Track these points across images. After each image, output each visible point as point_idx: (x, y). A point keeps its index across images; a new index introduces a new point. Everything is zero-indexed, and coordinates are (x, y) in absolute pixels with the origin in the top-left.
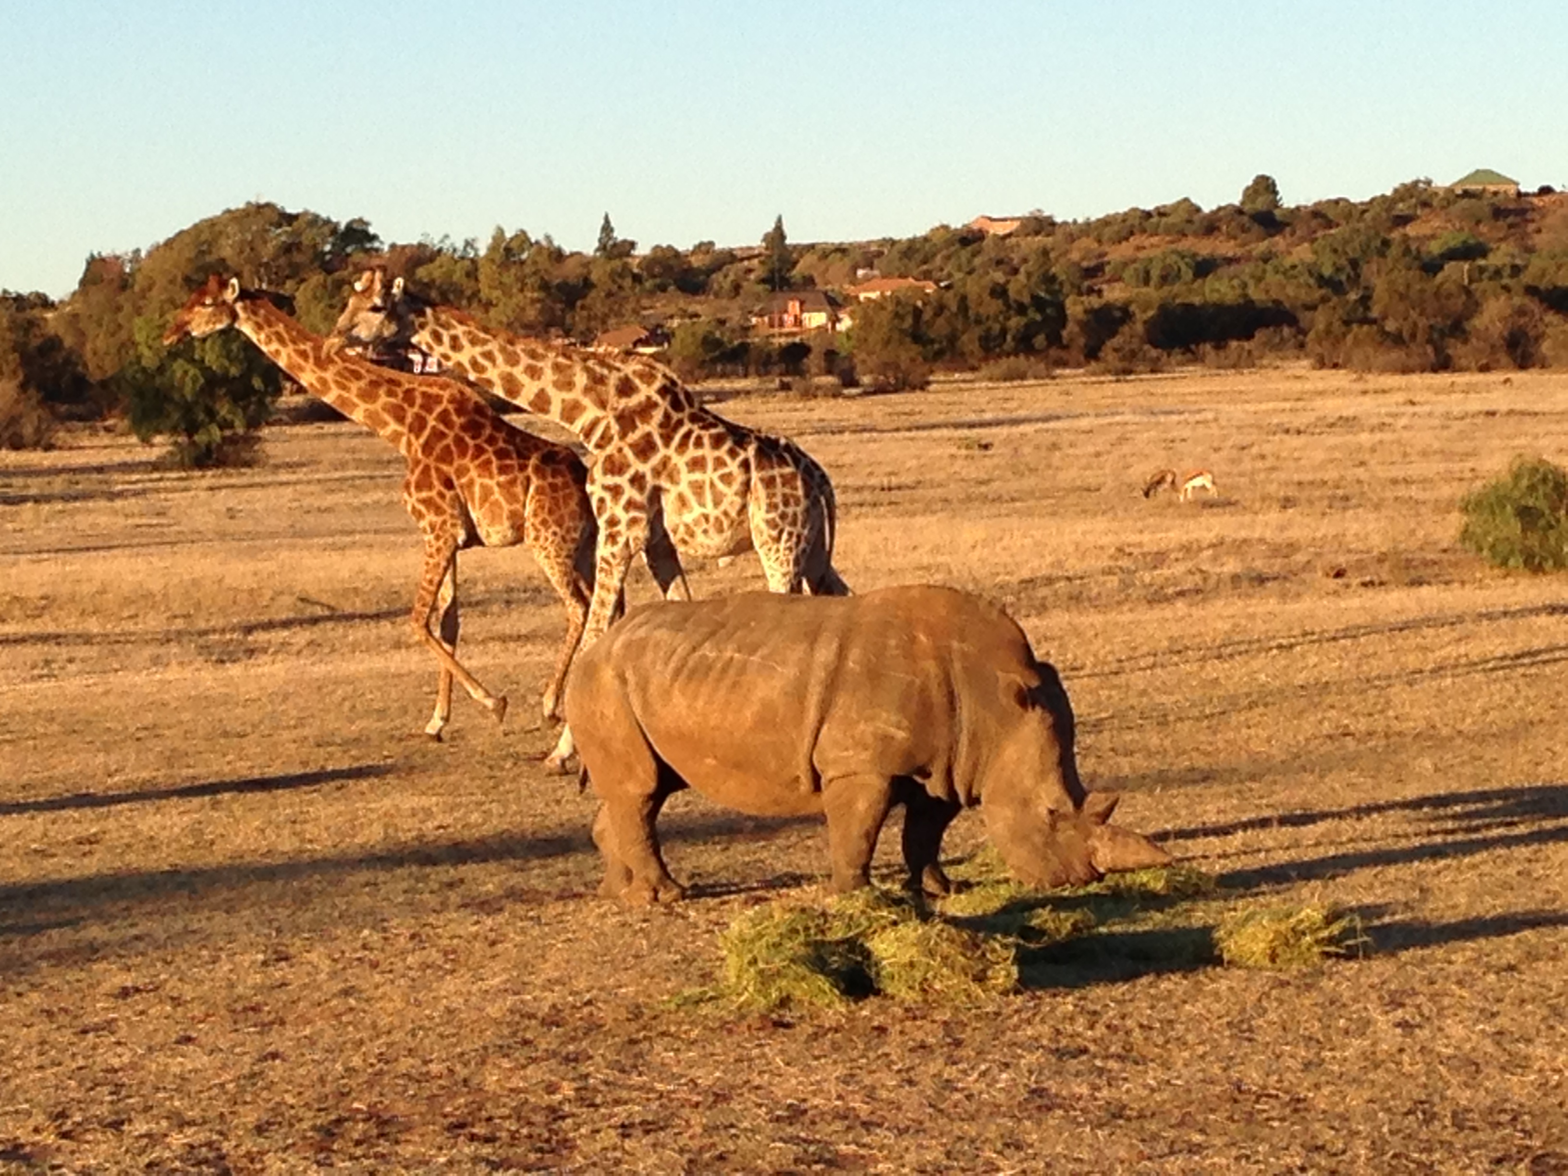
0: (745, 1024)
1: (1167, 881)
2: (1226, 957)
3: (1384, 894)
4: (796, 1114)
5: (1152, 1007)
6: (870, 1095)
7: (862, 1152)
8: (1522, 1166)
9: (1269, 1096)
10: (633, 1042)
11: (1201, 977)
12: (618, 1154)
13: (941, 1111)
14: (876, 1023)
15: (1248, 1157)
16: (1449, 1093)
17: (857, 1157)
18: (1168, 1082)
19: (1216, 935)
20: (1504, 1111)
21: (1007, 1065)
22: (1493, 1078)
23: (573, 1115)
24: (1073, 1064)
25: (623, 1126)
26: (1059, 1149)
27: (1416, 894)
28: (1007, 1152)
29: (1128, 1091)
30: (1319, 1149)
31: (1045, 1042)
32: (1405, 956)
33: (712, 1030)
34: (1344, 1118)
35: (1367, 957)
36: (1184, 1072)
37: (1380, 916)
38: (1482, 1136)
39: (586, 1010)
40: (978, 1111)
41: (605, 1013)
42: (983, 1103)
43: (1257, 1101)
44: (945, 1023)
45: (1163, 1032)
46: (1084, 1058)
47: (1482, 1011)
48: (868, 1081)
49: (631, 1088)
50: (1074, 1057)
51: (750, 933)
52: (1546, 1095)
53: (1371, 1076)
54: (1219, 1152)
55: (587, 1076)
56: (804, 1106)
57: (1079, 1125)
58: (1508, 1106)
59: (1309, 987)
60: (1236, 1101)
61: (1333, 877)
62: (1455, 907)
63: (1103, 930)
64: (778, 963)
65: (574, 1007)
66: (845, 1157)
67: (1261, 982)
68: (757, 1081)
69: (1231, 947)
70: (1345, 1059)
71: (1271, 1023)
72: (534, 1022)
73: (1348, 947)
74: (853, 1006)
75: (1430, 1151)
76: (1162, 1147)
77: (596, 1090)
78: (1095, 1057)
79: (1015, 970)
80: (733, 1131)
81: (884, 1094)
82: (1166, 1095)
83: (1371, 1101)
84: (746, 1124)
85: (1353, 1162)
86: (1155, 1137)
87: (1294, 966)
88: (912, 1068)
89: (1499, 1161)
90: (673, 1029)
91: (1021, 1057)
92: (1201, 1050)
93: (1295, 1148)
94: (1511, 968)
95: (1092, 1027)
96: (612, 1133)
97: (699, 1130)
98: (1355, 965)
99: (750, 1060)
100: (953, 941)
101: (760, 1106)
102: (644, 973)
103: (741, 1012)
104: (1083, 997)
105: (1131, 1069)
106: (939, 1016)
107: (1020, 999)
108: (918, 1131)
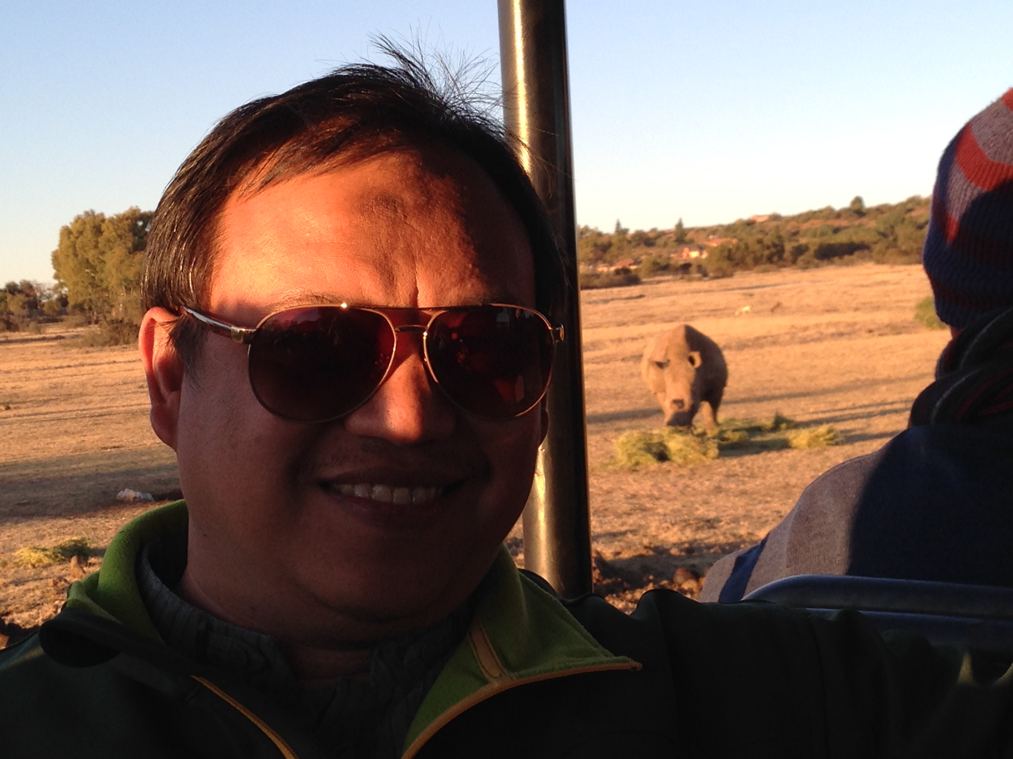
0: (622, 471)
2: (792, 446)
3: (855, 427)
4: (634, 496)
5: (764, 462)
6: (660, 489)
7: (655, 506)
11: (783, 452)
14: (667, 469)
17: (651, 507)
18: (764, 483)
19: (790, 440)
21: (709, 480)
24: (732, 479)
27: (865, 426)
29: (749, 486)
31: (724, 473)
33: (611, 473)
35: (842, 445)
36: (770, 480)
37: (850, 433)
40: (696, 493)
42: (698, 491)
44: (691, 468)
45: (765, 468)
46: (736, 477)
48: (660, 486)
51: (626, 441)
56: (637, 494)
57: (730, 496)
59: (819, 452)
63: (753, 439)
64: (634, 450)
66: (648, 508)
67: (803, 453)
68: (623, 487)
69: (795, 442)
71: (803, 465)
73: (836, 442)
74: (660, 464)
76: (756, 502)
78: (740, 476)
79: (717, 451)
81: (665, 489)
82: (762, 487)
86: (755, 499)
87: (816, 448)
88: (676, 482)
91: (715, 477)
92: (777, 473)
95: (741, 468)
98: (838, 447)
99: (622, 481)
100: (695, 441)
101: (622, 494)
103: (622, 468)
104: (740, 459)
105: (752, 480)
106: (689, 467)
107: (718, 461)
108: (674, 500)
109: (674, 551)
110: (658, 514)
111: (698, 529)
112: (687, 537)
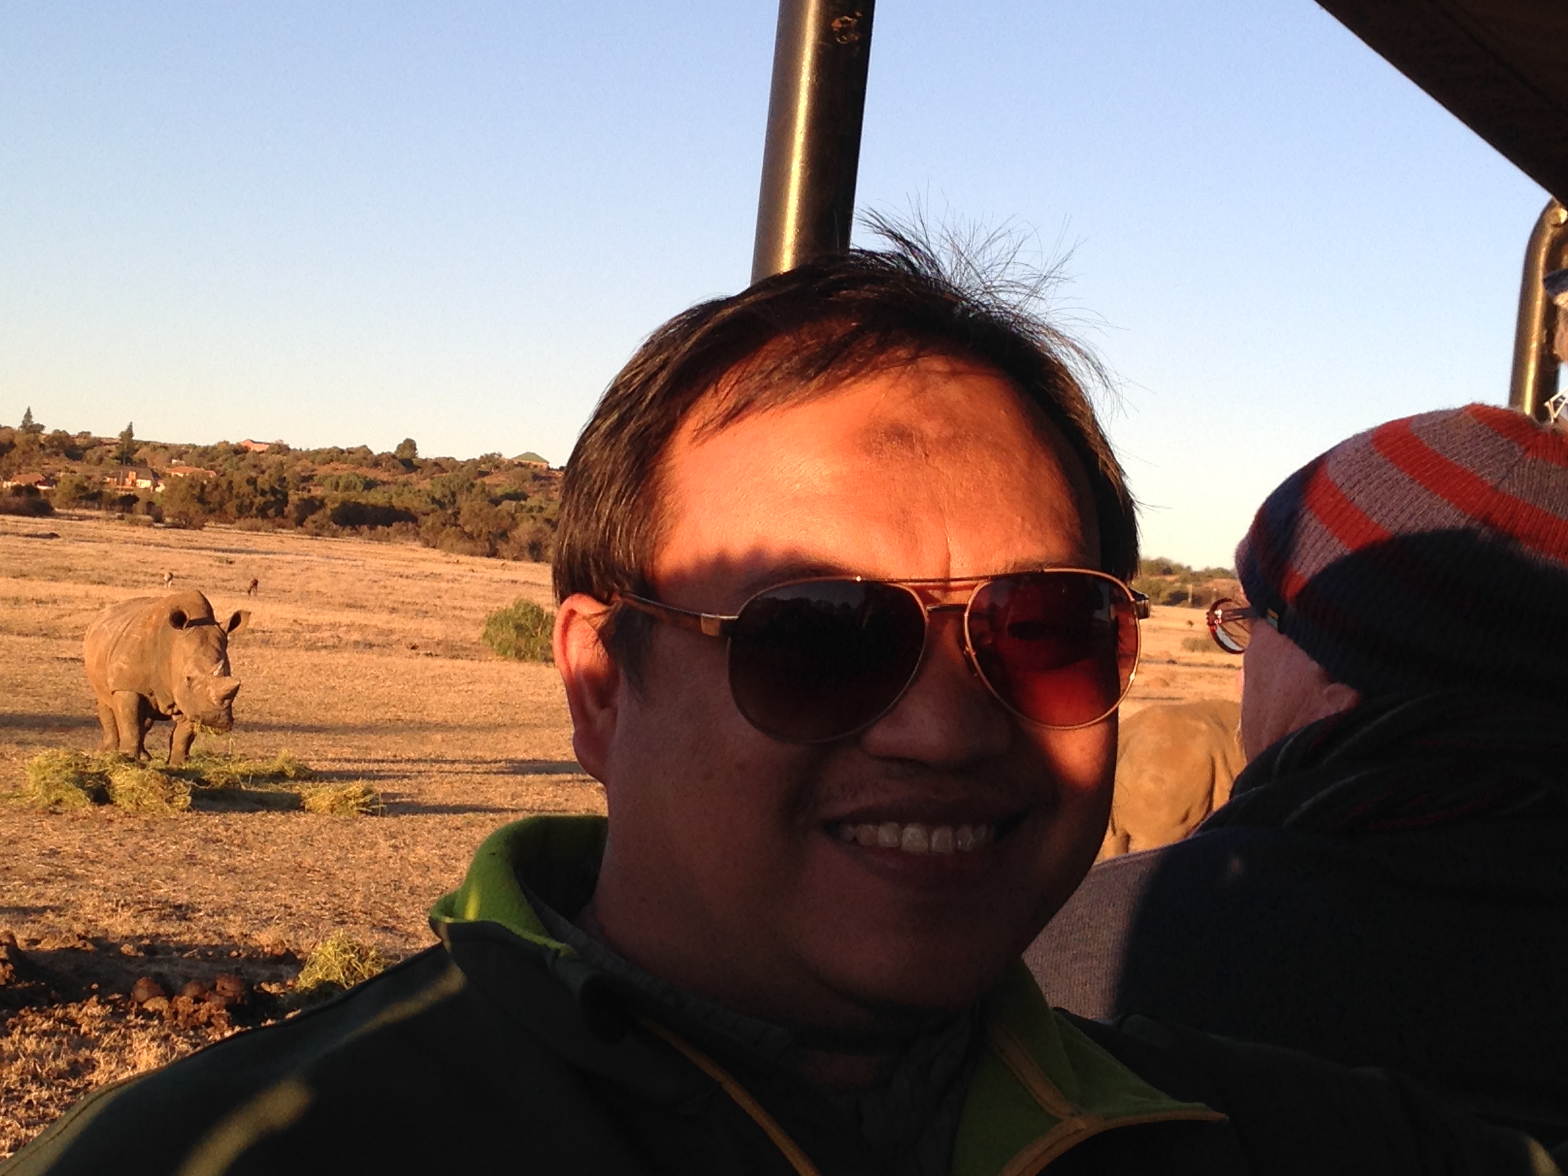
0: (33, 811)
2: (307, 807)
3: (399, 790)
4: (54, 853)
5: (261, 825)
6: (98, 848)
7: (89, 874)
9: (315, 870)
11: (291, 815)
13: (135, 859)
14: (108, 817)
15: (297, 896)
16: (410, 878)
17: (83, 875)
18: (262, 859)
19: (304, 797)
21: (176, 843)
22: (435, 875)
24: (212, 846)
27: (416, 791)
29: (240, 861)
31: (199, 834)
32: (402, 817)
33: (15, 812)
34: (352, 884)
35: (382, 815)
36: (272, 856)
37: (394, 798)
38: (423, 898)
40: (156, 861)
42: (159, 858)
43: (309, 872)
44: (146, 821)
45: (265, 837)
46: (219, 844)
47: (437, 845)
48: (98, 842)
50: (214, 843)
51: (44, 763)
53: (372, 867)
54: (282, 891)
56: (59, 850)
57: (210, 873)
59: (348, 825)
60: (297, 871)
61: (373, 780)
62: (435, 799)
63: (243, 787)
64: (58, 780)
66: (78, 875)
67: (323, 820)
68: (35, 836)
69: (310, 802)
70: (359, 858)
71: (323, 838)
73: (373, 809)
74: (97, 808)
75: (394, 902)
76: (251, 887)
78: (225, 844)
79: (189, 799)
81: (105, 849)
82: (260, 865)
83: (368, 878)
84: (25, 855)
85: (352, 903)
86: (249, 882)
87: (343, 816)
88: (124, 839)
91: (185, 840)
92: (283, 847)
93: (324, 893)
94: (458, 828)
95: (227, 831)
98: (375, 818)
99: (34, 827)
100: (158, 780)
101: (34, 848)
103: (33, 806)
104: (225, 817)
105: (244, 851)
106: (143, 818)
107: (190, 814)
108: (120, 867)
109: (127, 949)
110: (96, 887)
111: (162, 918)
112: (146, 929)
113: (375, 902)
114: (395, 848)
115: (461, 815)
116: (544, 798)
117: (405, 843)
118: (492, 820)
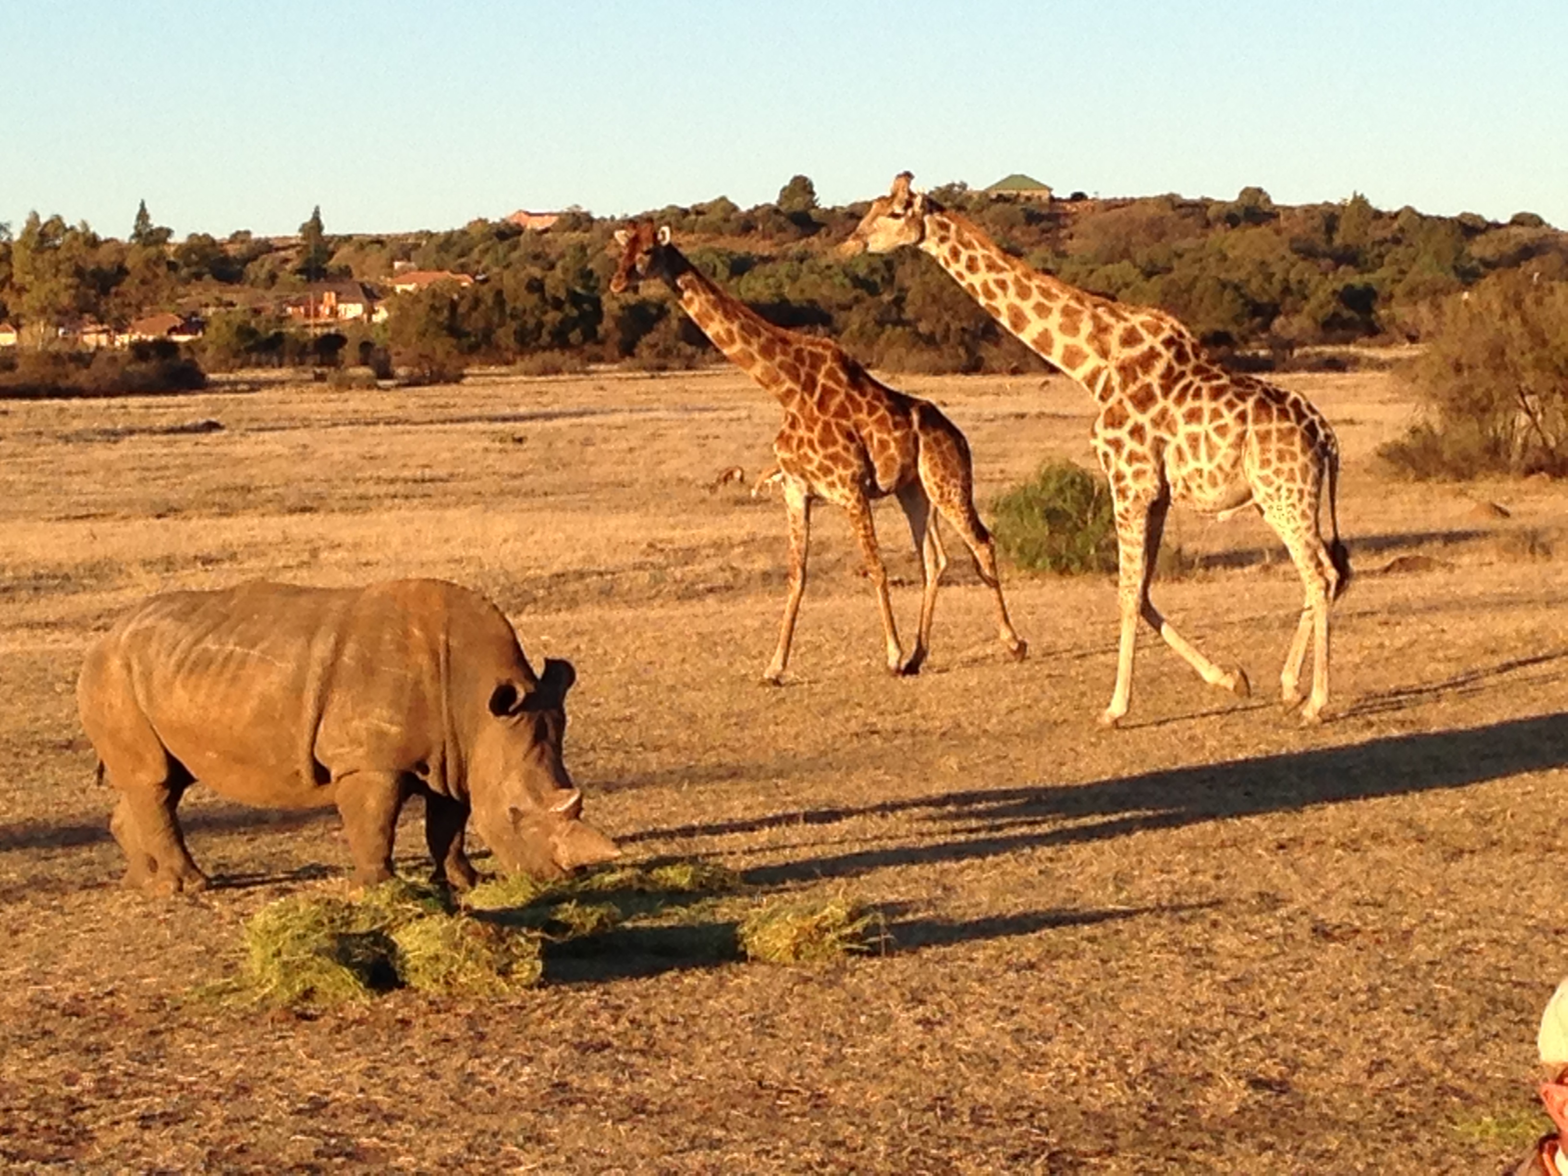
0: (267, 1017)
1: (693, 876)
2: (750, 952)
3: (908, 891)
4: (317, 1107)
5: (675, 1002)
6: (393, 1086)
7: (383, 1145)
8: (1038, 1162)
9: (791, 1091)
10: (154, 1033)
11: (725, 973)
12: (138, 1146)
13: (464, 1104)
14: (399, 1016)
15: (768, 1153)
16: (967, 1089)
17: (379, 1150)
18: (690, 1077)
19: (740, 931)
20: (1021, 1108)
21: (530, 1059)
22: (1010, 1077)
23: (93, 1106)
24: (595, 1059)
25: (143, 1118)
26: (581, 1144)
27: (939, 892)
28: (529, 1146)
29: (651, 1086)
30: (839, 1144)
31: (568, 1036)
32: (927, 953)
33: (235, 1022)
34: (864, 1114)
35: (890, 953)
36: (707, 1067)
37: (903, 914)
38: (999, 1132)
39: (107, 1000)
40: (500, 1104)
41: (125, 1003)
42: (505, 1097)
43: (778, 1097)
44: (469, 1016)
45: (685, 1026)
46: (607, 1052)
47: (1002, 1009)
48: (390, 1074)
49: (151, 1079)
50: (598, 1051)
51: (275, 925)
52: (1063, 1092)
53: (892, 1072)
54: (739, 1148)
55: (106, 1068)
56: (326, 1099)
57: (602, 1119)
58: (1025, 1103)
59: (831, 984)
60: (757, 1096)
61: (858, 875)
62: (978, 904)
63: (628, 925)
64: (302, 955)
65: (96, 998)
66: (367, 1150)
67: (783, 979)
68: (279, 1073)
69: (754, 943)
70: (867, 1055)
71: (794, 1019)
72: (54, 1012)
73: (871, 945)
74: (377, 1000)
75: (948, 1146)
76: (683, 1142)
77: (115, 1081)
78: (618, 1051)
79: (539, 965)
80: (254, 1123)
81: (407, 1087)
82: (688, 1091)
83: (891, 1097)
84: (267, 1117)
85: (872, 1158)
86: (675, 1133)
87: (818, 963)
88: (435, 1061)
89: (1016, 1158)
90: (195, 1020)
91: (544, 1051)
92: (723, 1045)
93: (815, 1144)
94: (1031, 966)
95: (615, 1022)
96: (132, 1124)
97: (219, 1122)
98: (877, 962)
99: (273, 1052)
100: (478, 935)
101: (281, 1098)
102: (166, 965)
103: (265, 1004)
104: (608, 993)
105: (653, 1063)
106: (462, 1010)
107: (544, 993)
108: (440, 1125)
113: (913, 1152)
114: (927, 1023)
115: (1032, 936)
116: (1174, 877)
117: (942, 1012)
118: (1092, 940)
